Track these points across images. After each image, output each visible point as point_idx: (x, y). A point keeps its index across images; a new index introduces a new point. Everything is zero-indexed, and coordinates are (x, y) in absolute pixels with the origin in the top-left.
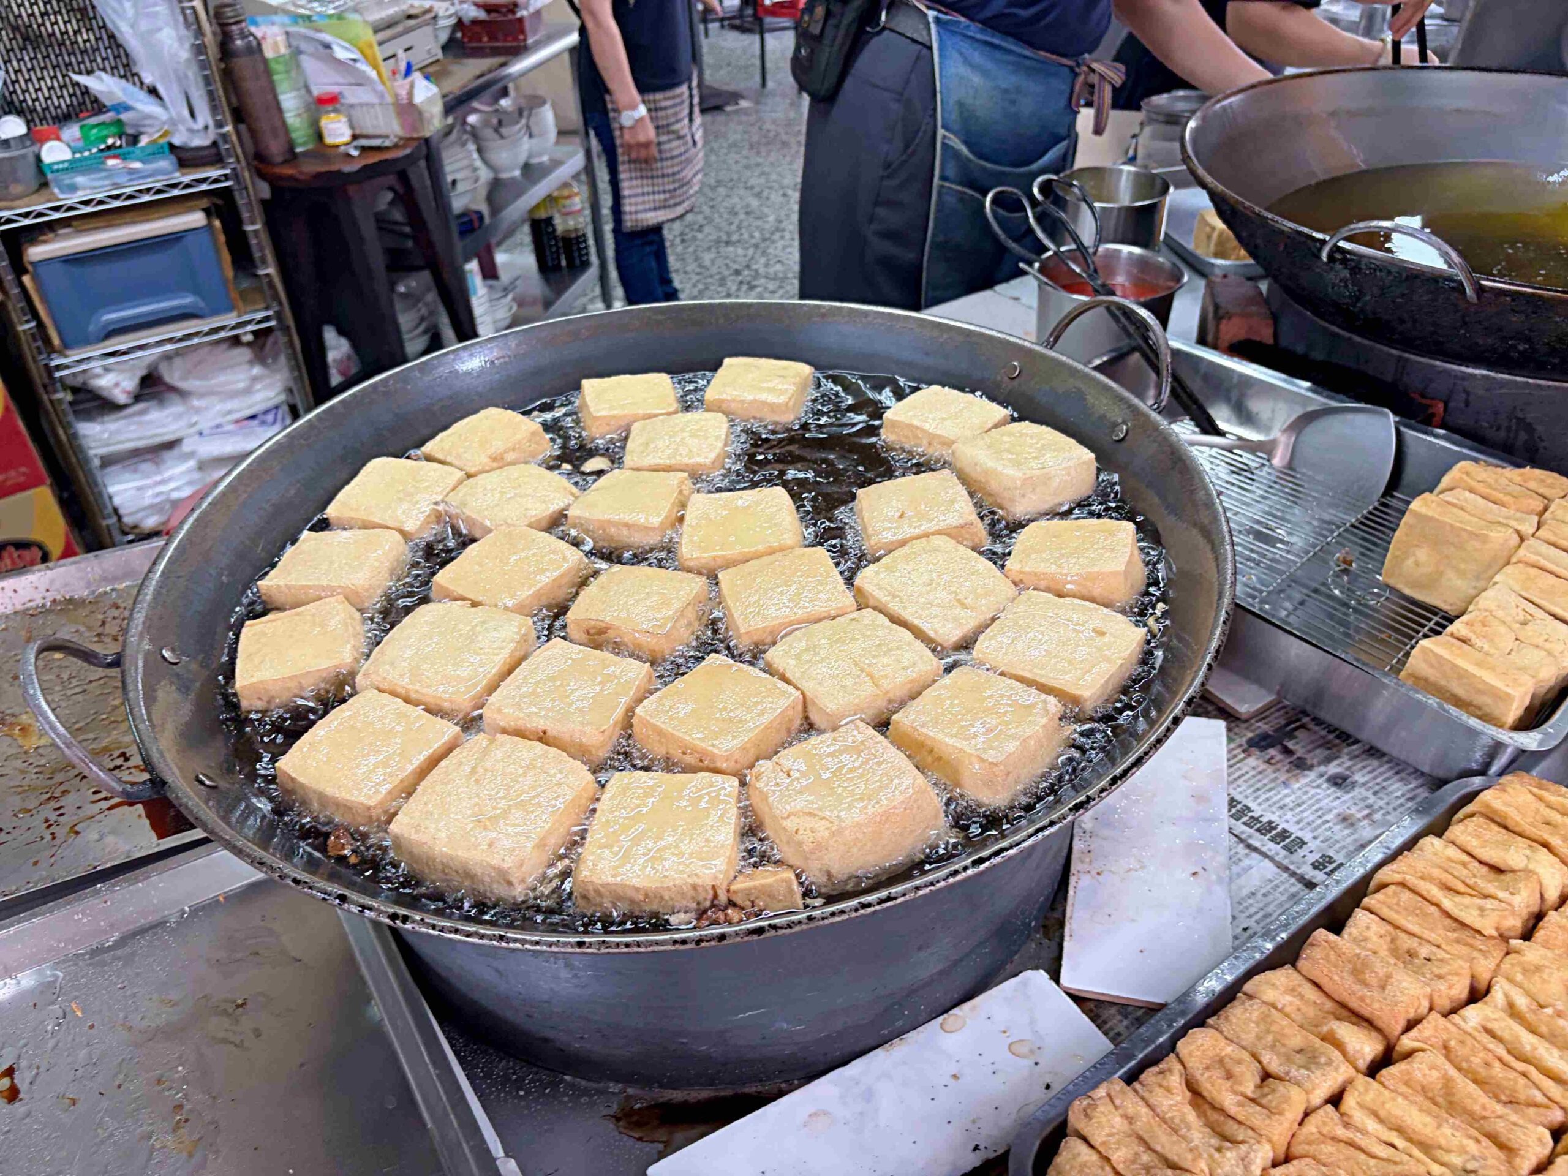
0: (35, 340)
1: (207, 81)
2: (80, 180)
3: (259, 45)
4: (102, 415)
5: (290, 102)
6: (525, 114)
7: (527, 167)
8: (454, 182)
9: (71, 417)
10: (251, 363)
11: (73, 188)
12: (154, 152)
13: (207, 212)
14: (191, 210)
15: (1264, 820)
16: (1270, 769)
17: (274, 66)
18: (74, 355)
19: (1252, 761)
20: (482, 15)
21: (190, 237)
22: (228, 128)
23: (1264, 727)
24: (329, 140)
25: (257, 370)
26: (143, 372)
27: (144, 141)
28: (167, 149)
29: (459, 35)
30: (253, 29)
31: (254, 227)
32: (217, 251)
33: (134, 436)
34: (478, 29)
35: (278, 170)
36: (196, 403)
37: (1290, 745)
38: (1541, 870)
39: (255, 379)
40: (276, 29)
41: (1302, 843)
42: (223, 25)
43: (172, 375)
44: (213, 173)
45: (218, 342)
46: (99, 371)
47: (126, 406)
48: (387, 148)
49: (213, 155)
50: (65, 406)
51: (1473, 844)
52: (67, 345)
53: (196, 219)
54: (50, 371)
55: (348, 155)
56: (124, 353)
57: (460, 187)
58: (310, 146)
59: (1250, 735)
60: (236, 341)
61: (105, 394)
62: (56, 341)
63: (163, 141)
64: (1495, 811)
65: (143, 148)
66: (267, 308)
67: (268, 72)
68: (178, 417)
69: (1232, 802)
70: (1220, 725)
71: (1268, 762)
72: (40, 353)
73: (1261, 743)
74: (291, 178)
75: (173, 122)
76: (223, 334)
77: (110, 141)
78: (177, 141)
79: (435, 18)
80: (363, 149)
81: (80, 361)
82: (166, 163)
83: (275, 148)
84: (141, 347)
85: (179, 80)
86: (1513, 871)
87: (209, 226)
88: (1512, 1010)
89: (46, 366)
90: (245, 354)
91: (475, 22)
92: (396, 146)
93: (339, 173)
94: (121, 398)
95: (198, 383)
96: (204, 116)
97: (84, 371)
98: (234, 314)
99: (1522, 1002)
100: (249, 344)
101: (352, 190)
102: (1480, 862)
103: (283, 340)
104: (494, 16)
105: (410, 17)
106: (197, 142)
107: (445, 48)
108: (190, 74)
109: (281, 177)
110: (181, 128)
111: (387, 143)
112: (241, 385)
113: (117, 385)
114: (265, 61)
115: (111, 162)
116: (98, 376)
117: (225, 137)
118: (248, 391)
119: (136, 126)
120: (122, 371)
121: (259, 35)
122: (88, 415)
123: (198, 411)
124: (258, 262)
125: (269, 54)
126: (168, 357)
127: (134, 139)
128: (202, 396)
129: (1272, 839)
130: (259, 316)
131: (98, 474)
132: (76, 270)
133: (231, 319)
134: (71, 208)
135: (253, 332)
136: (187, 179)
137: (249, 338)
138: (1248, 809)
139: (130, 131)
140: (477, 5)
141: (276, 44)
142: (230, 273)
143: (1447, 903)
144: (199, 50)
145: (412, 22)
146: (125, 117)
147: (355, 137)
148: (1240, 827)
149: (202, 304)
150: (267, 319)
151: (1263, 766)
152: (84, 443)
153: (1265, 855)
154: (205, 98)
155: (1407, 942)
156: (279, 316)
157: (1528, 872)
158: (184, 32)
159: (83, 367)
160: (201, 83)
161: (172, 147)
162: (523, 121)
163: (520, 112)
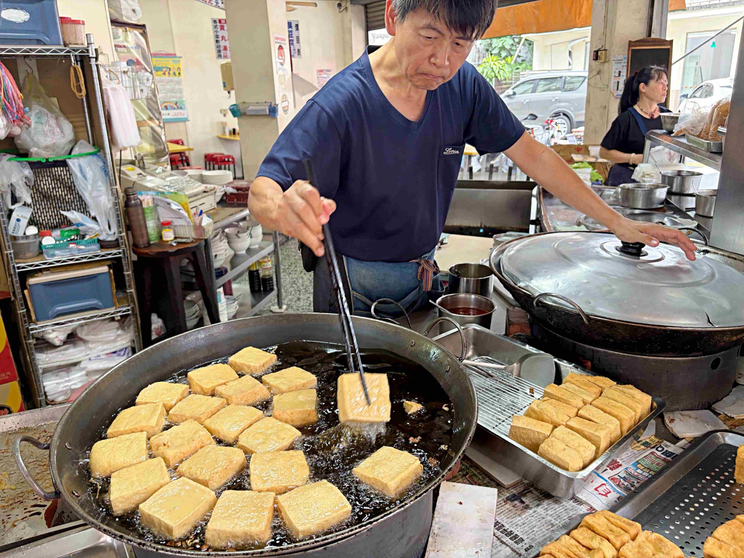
0: (24, 317)
1: (118, 216)
2: (57, 252)
3: (141, 203)
4: (47, 350)
5: (151, 224)
6: (250, 229)
7: (249, 250)
8: (216, 256)
9: (34, 351)
10: (118, 329)
11: (53, 255)
12: (91, 242)
13: (110, 267)
14: (102, 265)
15: (509, 530)
16: (514, 509)
17: (147, 211)
18: (41, 324)
19: (507, 506)
20: (235, 191)
21: (100, 277)
22: (124, 234)
23: (514, 491)
24: (165, 239)
25: (120, 332)
26: (69, 332)
27: (87, 237)
28: (96, 241)
29: (225, 198)
30: (139, 197)
31: (128, 273)
32: (111, 281)
33: (60, 360)
34: (232, 196)
35: (142, 251)
36: (90, 345)
37: (524, 499)
38: (604, 549)
39: (119, 336)
40: (149, 197)
41: (522, 540)
42: (127, 195)
43: (81, 334)
44: (114, 251)
45: (104, 320)
46: (50, 331)
47: (59, 346)
48: (188, 243)
49: (116, 244)
50: (32, 346)
52: (37, 320)
53: (105, 269)
54: (28, 330)
55: (172, 245)
56: (63, 324)
57: (218, 258)
58: (156, 241)
59: (508, 495)
60: (113, 319)
61: (50, 341)
62: (34, 318)
63: (96, 238)
64: (590, 525)
65: (86, 241)
66: (128, 306)
67: (143, 213)
68: (81, 351)
69: (497, 523)
71: (514, 506)
72: (26, 323)
73: (512, 498)
74: (147, 254)
75: (101, 231)
76: (107, 317)
77: (73, 237)
78: (101, 238)
79: (215, 192)
80: (179, 243)
81: (42, 327)
82: (95, 247)
83: (142, 242)
84: (70, 322)
85: (106, 215)
86: (594, 549)
87: (109, 272)
89: (27, 329)
90: (116, 324)
91: (232, 194)
92: (192, 242)
93: (167, 252)
94: (57, 342)
95: (93, 337)
96: (114, 229)
97: (43, 331)
98: (114, 308)
100: (118, 321)
101: (171, 258)
102: (583, 546)
103: (133, 319)
104: (240, 192)
105: (205, 192)
106: (109, 239)
107: (218, 203)
108: (111, 213)
109: (143, 253)
110: (104, 233)
111: (188, 241)
112: (112, 338)
113: (57, 337)
114: (143, 209)
115: (71, 246)
116: (50, 333)
117: (121, 237)
118: (114, 341)
119: (85, 231)
120: (59, 331)
121: (142, 199)
122: (41, 350)
123: (90, 349)
124: (127, 287)
125: (145, 206)
126: (82, 326)
127: (83, 237)
128: (94, 342)
129: (511, 539)
130: (124, 309)
131: (41, 376)
132: (48, 289)
133: (112, 310)
134: (51, 264)
135: (121, 316)
136: (103, 253)
137: (119, 318)
138: (503, 526)
139: (82, 233)
140: (233, 188)
141: (148, 203)
142: (115, 291)
144: (116, 204)
145: (205, 194)
146: (80, 228)
147: (175, 238)
148: (498, 533)
149: (100, 304)
150: (128, 310)
151: (511, 508)
152: (38, 362)
153: (507, 545)
154: (116, 222)
156: (133, 309)
157: (599, 549)
158: (111, 197)
159: (43, 329)
160: (115, 216)
161: (99, 241)
162: (248, 232)
163: (248, 228)
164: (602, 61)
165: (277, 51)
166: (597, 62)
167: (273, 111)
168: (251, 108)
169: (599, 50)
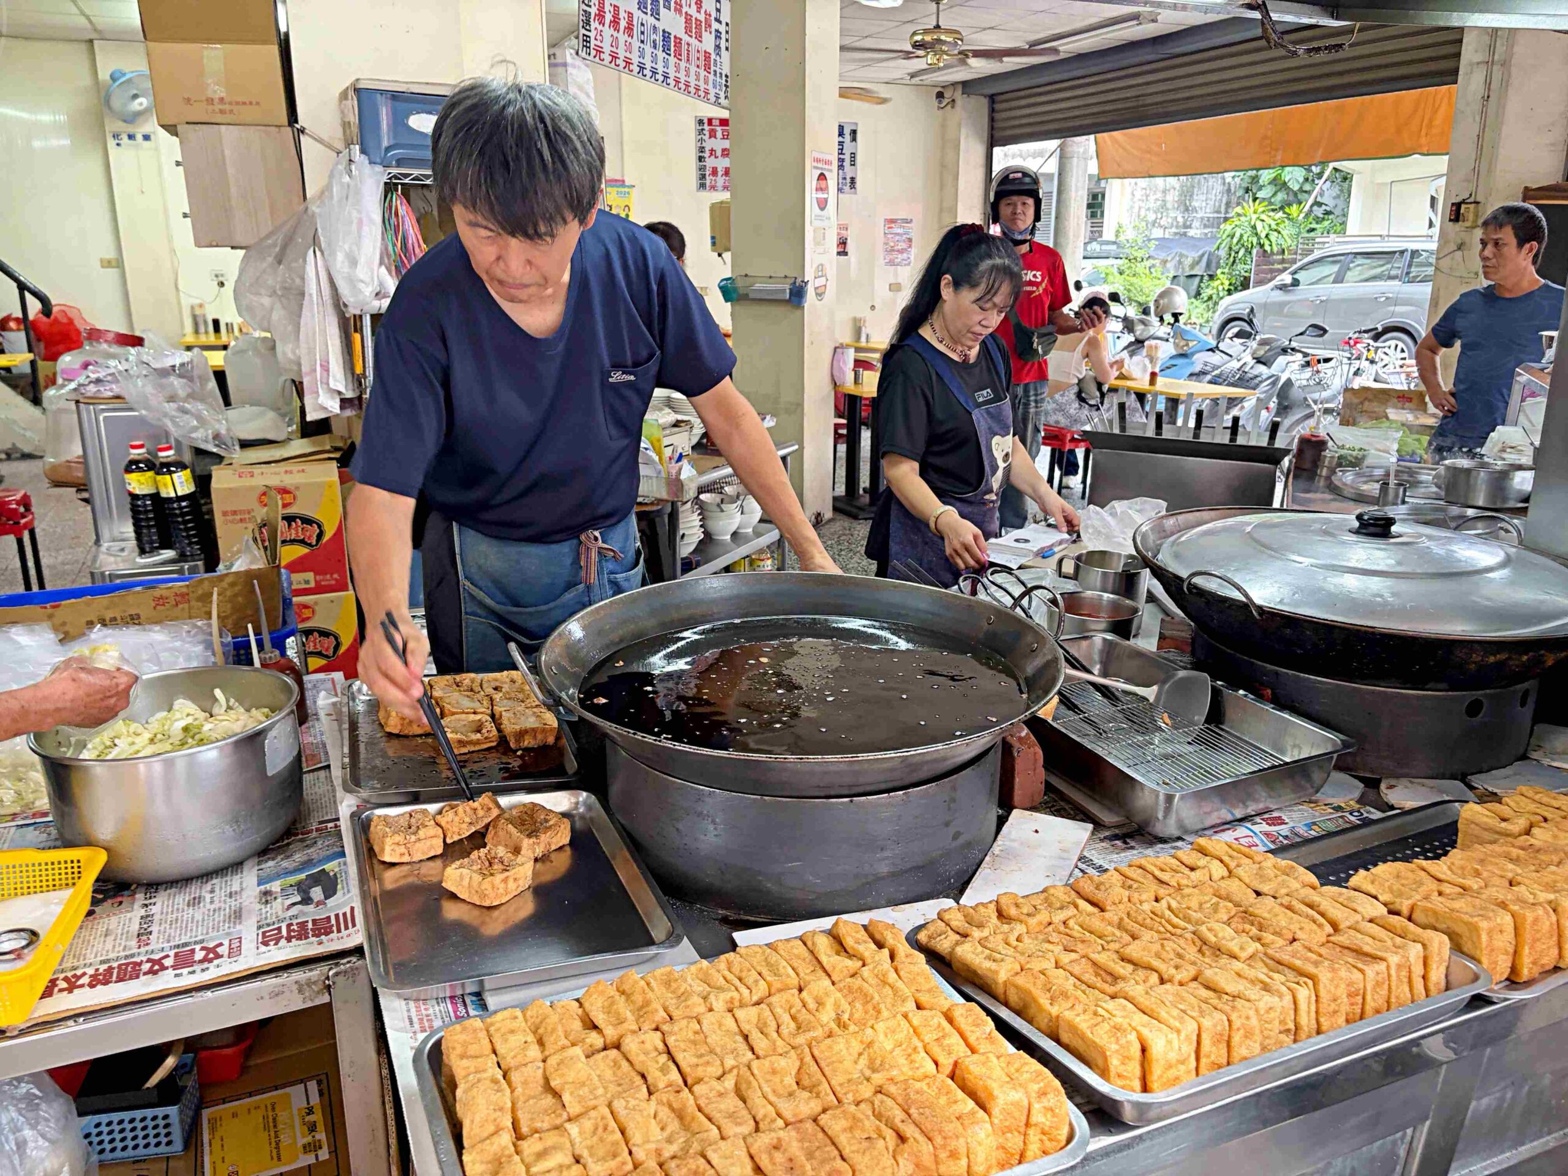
6: (740, 499)
7: (735, 535)
8: (683, 536)
16: (1112, 848)
19: (1103, 844)
23: (1118, 832)
37: (1129, 840)
51: (1185, 859)
57: (686, 540)
59: (1106, 833)
69: (1082, 857)
70: (1090, 826)
71: (1113, 845)
73: (1112, 838)
79: (691, 429)
88: (1170, 908)
92: (652, 504)
99: (1174, 904)
105: (675, 425)
107: (693, 448)
138: (1091, 860)
143: (1157, 873)
145: (676, 429)
151: (1108, 846)
155: (1130, 882)
162: (738, 504)
163: (738, 497)
164: (1468, 224)
165: (815, 182)
166: (1458, 226)
167: (797, 294)
168: (758, 286)
169: (1463, 202)
